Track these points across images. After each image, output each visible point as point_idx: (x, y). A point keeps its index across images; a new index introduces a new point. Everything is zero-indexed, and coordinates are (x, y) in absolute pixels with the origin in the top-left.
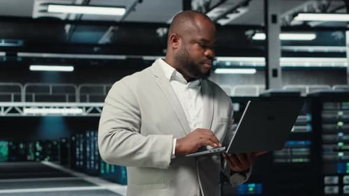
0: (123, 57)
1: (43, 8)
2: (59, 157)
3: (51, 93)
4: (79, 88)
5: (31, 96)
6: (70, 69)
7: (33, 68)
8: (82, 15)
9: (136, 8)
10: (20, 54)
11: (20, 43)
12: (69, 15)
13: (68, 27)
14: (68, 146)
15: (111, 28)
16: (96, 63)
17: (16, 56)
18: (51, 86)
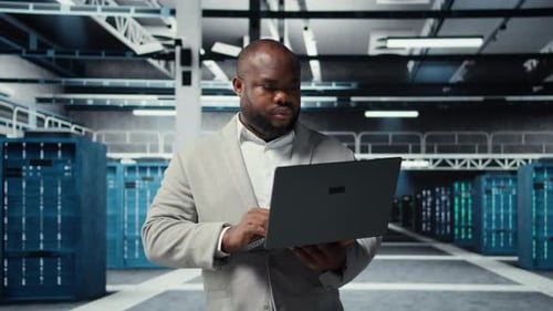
0: (480, 99)
1: (382, 44)
2: (400, 217)
3: (390, 143)
4: (425, 136)
5: (367, 147)
6: (414, 114)
7: (369, 114)
8: (428, 49)
9: (498, 36)
10: (354, 99)
11: (354, 85)
12: (412, 50)
13: (411, 65)
14: (412, 204)
15: (466, 63)
16: (446, 107)
17: (349, 100)
18: (390, 134)
